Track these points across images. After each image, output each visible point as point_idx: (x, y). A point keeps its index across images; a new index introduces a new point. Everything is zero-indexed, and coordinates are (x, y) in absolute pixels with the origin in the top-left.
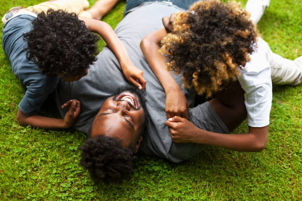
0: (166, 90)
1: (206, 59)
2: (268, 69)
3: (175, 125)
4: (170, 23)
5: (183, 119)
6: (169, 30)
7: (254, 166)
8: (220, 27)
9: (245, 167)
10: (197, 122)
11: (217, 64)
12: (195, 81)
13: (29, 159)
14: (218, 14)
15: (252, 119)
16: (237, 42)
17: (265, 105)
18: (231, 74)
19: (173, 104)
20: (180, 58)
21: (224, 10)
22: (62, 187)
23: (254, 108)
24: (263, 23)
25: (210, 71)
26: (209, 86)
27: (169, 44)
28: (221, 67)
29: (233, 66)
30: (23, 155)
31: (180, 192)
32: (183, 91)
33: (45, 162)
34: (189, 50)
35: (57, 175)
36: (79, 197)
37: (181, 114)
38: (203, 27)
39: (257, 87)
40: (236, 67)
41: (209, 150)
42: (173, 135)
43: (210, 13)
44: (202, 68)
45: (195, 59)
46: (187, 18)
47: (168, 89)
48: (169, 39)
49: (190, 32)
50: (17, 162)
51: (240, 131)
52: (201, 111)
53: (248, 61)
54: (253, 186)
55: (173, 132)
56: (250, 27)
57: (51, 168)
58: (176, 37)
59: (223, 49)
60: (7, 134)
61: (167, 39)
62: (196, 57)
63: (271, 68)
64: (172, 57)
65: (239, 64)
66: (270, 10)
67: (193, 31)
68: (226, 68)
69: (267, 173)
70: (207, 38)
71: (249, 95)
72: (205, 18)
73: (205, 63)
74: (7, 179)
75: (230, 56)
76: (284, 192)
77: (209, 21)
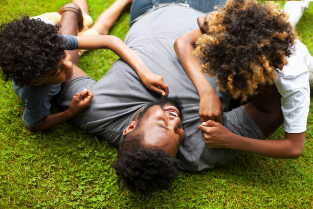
0: (200, 93)
1: (242, 61)
2: (306, 72)
3: (209, 129)
4: (206, 23)
5: (217, 124)
6: (204, 30)
7: (290, 174)
8: (257, 29)
9: (280, 175)
10: (232, 126)
11: (253, 67)
12: (231, 84)
13: (39, 166)
14: (255, 15)
15: (288, 125)
16: (274, 45)
17: (302, 111)
18: (267, 77)
19: (207, 107)
20: (215, 60)
21: (261, 10)
22: (73, 195)
23: (290, 113)
24: (301, 25)
25: (246, 74)
26: (244, 89)
27: (204, 45)
28: (258, 70)
29: (270, 69)
30: (33, 161)
31: (195, 202)
32: (218, 95)
33: (55, 169)
34: (224, 52)
35: (68, 183)
36: (90, 205)
37: (215, 118)
38: (239, 28)
39: (294, 91)
40: (272, 70)
41: (243, 156)
42: (207, 139)
43: (247, 14)
44: (237, 71)
45: (230, 61)
46: (223, 19)
47: (202, 91)
48: (204, 40)
49: (225, 33)
50: (26, 168)
51: (276, 137)
52: (236, 115)
53: (286, 65)
54: (270, 196)
55: (207, 136)
56: (288, 29)
57: (62, 175)
58: (211, 38)
59: (259, 51)
60: (17, 139)
61: (202, 40)
62: (232, 59)
63: (310, 72)
64: (207, 59)
65: (276, 67)
66: (309, 12)
67: (229, 32)
68: (262, 71)
69: (303, 182)
70: (243, 39)
71: (286, 99)
72: (242, 18)
73: (241, 66)
74: (17, 187)
75: (267, 59)
76: (303, 204)
77: (246, 22)
